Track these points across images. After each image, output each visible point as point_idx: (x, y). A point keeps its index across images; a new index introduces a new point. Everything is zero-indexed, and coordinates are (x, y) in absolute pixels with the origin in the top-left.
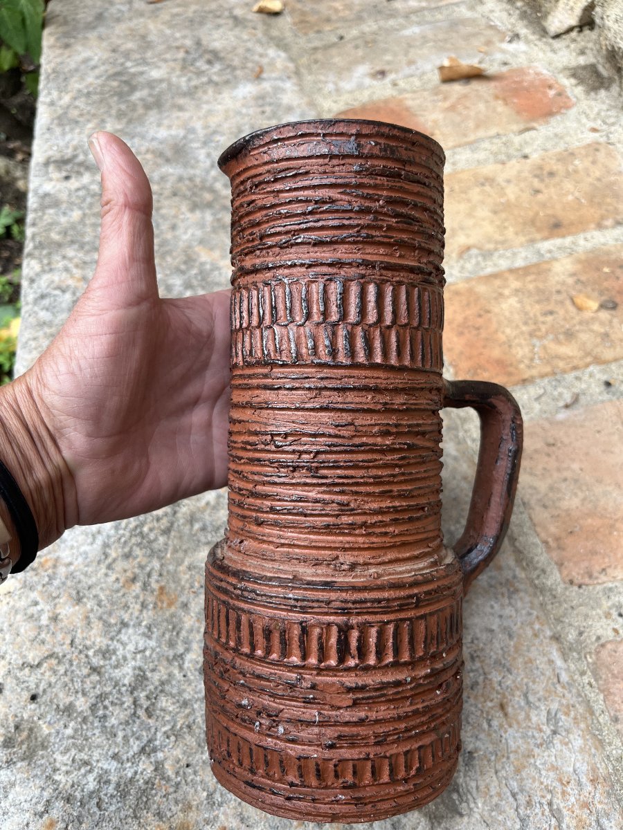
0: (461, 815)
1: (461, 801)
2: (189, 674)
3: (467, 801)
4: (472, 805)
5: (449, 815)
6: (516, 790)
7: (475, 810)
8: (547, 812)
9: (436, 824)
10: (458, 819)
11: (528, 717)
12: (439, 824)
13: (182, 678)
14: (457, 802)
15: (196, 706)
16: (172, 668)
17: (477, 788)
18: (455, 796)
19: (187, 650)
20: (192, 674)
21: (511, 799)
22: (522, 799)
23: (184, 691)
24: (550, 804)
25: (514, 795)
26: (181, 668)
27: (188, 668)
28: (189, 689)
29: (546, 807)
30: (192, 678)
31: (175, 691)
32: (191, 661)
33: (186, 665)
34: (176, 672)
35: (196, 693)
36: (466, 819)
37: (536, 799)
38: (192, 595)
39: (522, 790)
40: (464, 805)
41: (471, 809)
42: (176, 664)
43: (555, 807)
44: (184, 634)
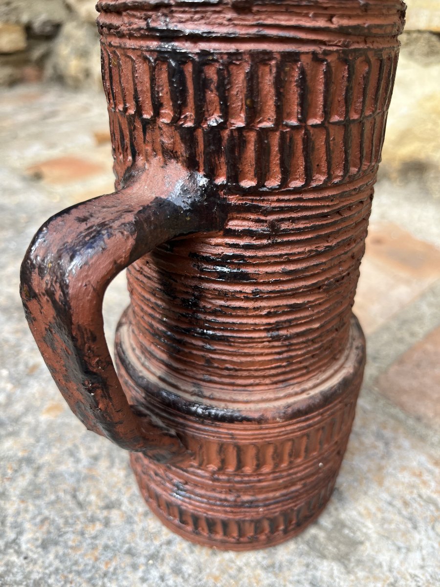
0: (362, 543)
1: (354, 533)
2: (30, 554)
3: (359, 529)
4: (364, 530)
5: (352, 549)
6: (389, 499)
7: (370, 532)
8: (422, 503)
9: (346, 562)
10: (362, 548)
11: (362, 443)
12: (349, 560)
13: (24, 562)
14: (352, 535)
15: (51, 581)
16: (7, 558)
17: (360, 514)
18: (346, 531)
19: (20, 533)
20: (35, 553)
21: (390, 508)
22: (398, 503)
23: (30, 572)
24: (420, 496)
25: (390, 504)
26: (18, 553)
27: (28, 549)
28: (37, 568)
29: (419, 499)
30: (35, 556)
31: (19, 577)
32: (28, 542)
33: (24, 547)
34: (14, 558)
35: (46, 568)
36: (368, 544)
37: (408, 497)
38: (7, 483)
39: (393, 497)
40: (358, 534)
41: (366, 534)
42: (11, 551)
43: (425, 497)
44: (10, 520)
